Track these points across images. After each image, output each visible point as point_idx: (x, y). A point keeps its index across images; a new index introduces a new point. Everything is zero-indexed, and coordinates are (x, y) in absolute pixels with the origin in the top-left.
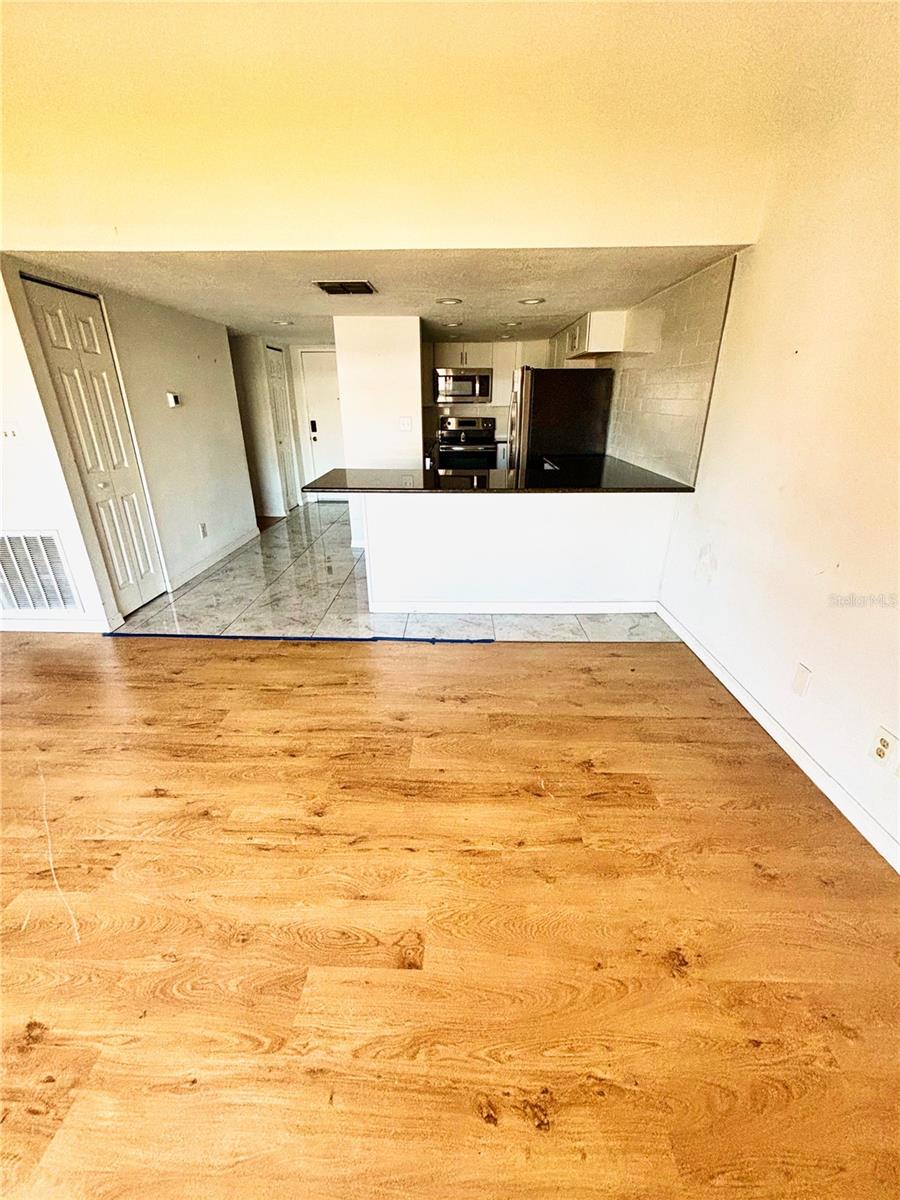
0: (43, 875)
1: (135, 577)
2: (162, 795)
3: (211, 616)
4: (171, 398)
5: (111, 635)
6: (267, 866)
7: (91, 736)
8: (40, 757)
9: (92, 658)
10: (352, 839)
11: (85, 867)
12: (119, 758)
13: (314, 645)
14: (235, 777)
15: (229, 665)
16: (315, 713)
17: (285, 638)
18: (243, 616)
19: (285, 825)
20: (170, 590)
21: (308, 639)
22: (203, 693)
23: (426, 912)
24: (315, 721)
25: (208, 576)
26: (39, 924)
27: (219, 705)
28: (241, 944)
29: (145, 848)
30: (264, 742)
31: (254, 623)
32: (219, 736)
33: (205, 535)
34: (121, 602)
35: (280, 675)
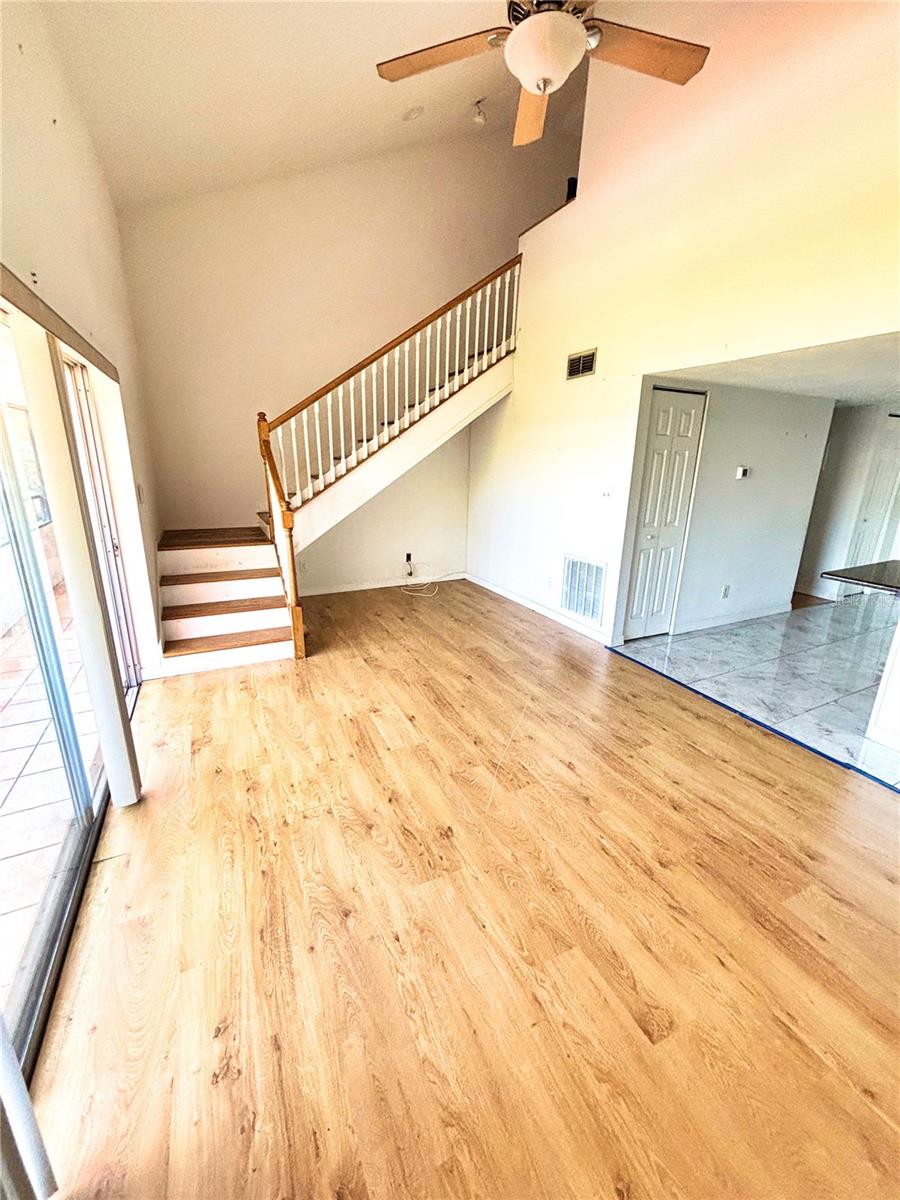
0: (495, 765)
1: (647, 613)
2: (572, 769)
3: (689, 666)
4: (740, 471)
5: (611, 649)
6: (599, 863)
7: (560, 707)
8: (529, 703)
9: (590, 660)
10: (675, 904)
11: (511, 776)
12: (564, 729)
13: (766, 735)
14: (622, 792)
15: (676, 710)
16: (723, 791)
17: (741, 714)
18: (717, 678)
19: (630, 850)
20: (671, 633)
21: (765, 726)
22: (643, 720)
23: (694, 1017)
24: (714, 796)
25: (711, 633)
26: (477, 786)
27: (648, 736)
28: (550, 889)
29: (543, 792)
30: (660, 783)
31: (722, 688)
32: (632, 757)
33: (726, 595)
34: (627, 629)
35: (711, 740)
